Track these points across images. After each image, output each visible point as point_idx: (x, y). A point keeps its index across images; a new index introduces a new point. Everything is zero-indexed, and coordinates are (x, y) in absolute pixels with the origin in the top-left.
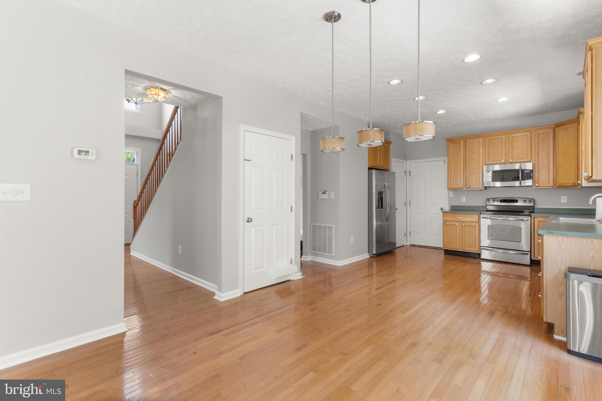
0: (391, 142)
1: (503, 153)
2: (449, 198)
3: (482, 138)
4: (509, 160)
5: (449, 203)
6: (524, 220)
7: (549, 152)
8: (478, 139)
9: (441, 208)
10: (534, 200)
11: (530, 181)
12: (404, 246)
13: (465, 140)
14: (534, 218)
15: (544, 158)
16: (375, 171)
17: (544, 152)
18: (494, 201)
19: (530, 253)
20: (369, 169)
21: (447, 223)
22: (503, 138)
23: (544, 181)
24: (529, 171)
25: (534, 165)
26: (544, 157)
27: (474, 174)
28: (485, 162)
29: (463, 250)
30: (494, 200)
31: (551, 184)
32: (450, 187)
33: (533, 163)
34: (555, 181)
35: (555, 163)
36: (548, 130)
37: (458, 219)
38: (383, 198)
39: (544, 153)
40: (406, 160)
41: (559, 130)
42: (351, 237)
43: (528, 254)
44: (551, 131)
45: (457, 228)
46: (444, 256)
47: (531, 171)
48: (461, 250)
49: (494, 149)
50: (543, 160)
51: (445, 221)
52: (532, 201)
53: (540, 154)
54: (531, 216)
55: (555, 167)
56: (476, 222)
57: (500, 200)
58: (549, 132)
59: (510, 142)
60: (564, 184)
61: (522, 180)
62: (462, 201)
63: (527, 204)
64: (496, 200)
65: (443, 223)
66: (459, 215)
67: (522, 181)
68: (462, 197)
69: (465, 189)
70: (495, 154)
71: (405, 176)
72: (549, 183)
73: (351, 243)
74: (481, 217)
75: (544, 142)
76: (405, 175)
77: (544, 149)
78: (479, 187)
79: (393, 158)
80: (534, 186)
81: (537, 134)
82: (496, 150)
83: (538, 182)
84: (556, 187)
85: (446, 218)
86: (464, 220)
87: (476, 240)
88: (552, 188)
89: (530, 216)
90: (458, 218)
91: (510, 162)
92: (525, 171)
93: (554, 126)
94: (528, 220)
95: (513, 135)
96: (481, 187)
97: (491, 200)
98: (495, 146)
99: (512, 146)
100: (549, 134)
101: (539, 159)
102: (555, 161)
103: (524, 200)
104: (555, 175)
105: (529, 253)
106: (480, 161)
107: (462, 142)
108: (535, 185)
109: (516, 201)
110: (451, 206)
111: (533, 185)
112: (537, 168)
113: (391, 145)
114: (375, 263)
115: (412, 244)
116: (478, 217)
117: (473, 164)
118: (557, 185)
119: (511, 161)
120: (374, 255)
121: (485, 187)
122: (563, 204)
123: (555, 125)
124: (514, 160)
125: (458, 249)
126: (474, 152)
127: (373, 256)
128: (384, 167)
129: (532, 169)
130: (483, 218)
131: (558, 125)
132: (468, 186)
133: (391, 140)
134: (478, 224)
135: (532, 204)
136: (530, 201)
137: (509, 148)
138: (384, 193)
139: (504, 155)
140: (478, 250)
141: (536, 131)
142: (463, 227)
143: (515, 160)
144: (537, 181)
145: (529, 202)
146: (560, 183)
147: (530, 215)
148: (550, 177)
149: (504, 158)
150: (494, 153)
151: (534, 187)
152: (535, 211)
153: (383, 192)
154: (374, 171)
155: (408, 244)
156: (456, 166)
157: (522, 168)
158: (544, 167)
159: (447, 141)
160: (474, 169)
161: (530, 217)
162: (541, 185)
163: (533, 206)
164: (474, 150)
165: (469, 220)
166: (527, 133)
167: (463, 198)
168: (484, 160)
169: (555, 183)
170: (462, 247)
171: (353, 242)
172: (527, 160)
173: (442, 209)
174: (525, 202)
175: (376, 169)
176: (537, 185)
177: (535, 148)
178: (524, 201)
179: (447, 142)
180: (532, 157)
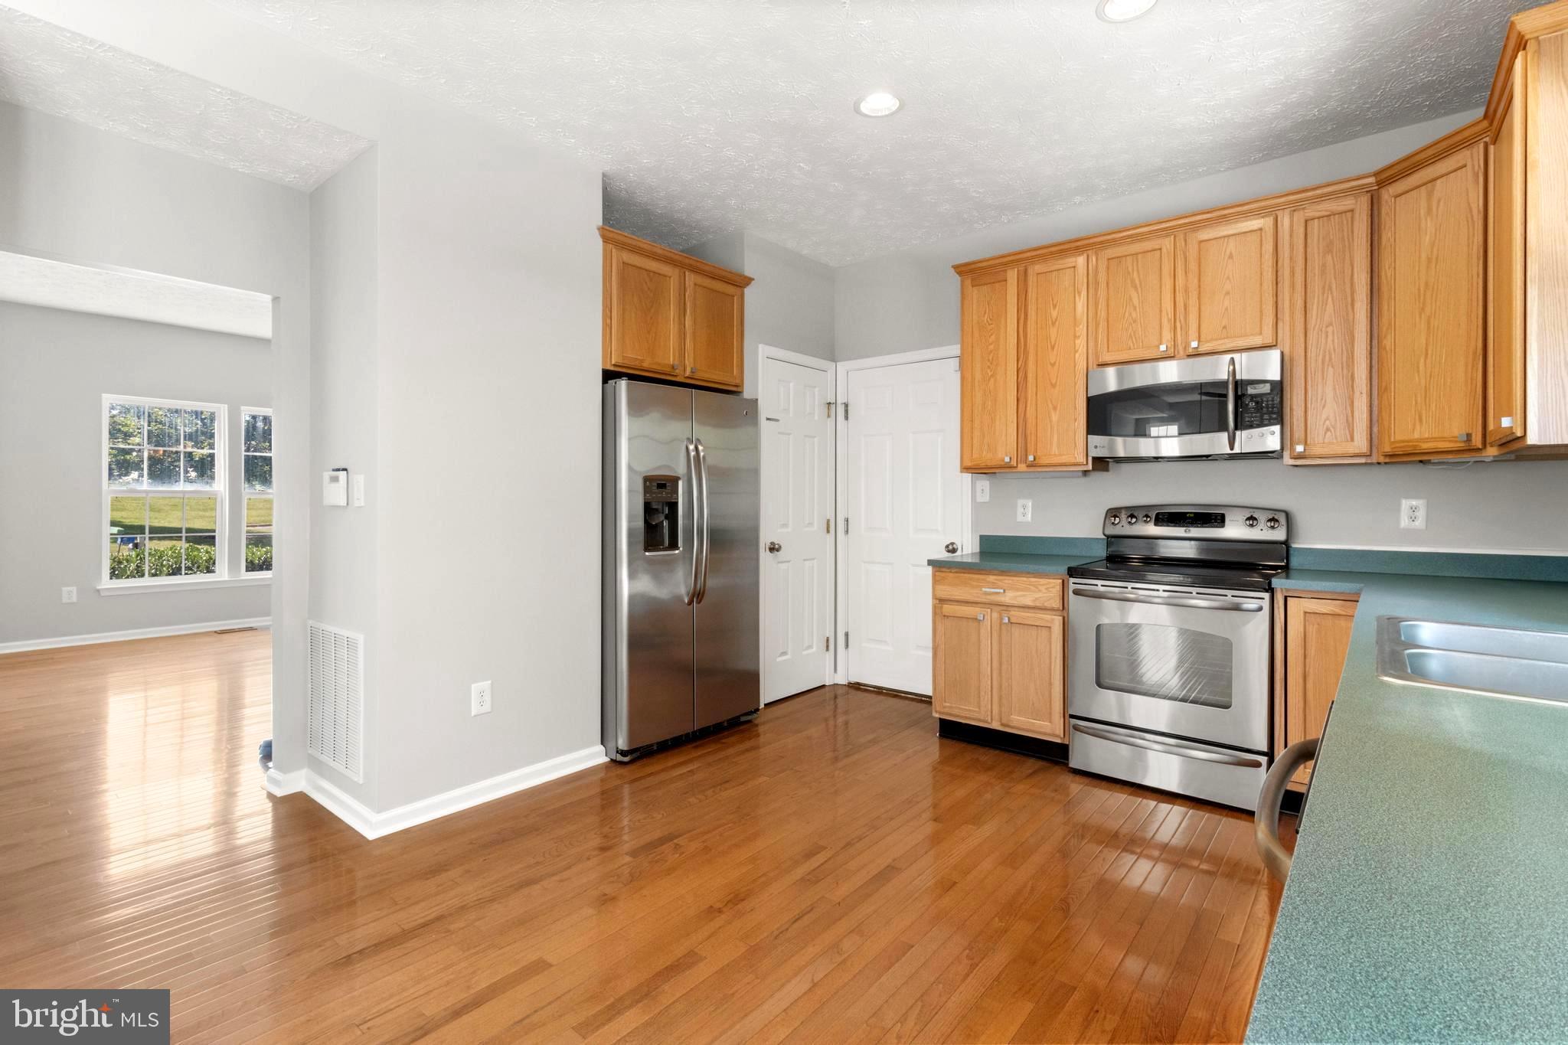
0: (748, 281)
1: (1164, 313)
2: (976, 506)
3: (1085, 255)
4: (1187, 345)
5: (976, 523)
6: (1245, 606)
7: (1349, 300)
8: (1070, 261)
9: (947, 547)
10: (1288, 515)
11: (1273, 433)
12: (823, 686)
13: (1022, 269)
14: (1286, 598)
15: (1330, 329)
16: (628, 386)
17: (1330, 299)
18: (1134, 520)
19: (1266, 758)
20: (608, 376)
21: (948, 609)
22: (1164, 250)
23: (1328, 430)
24: (1266, 388)
25: (1286, 358)
26: (1331, 324)
27: (1055, 408)
28: (1097, 357)
29: (1002, 725)
30: (1132, 516)
31: (1360, 444)
32: (968, 464)
33: (1282, 354)
34: (1375, 430)
35: (1375, 350)
36: (1348, 203)
37: (986, 593)
38: (676, 504)
39: (1330, 308)
40: (833, 359)
41: (1396, 197)
42: (475, 688)
43: (1258, 765)
44: (1362, 205)
45: (982, 631)
46: (941, 746)
47: (1278, 387)
48: (995, 726)
49: (1131, 299)
50: (1327, 336)
51: (940, 602)
52: (1282, 519)
53: (1314, 312)
54: (1270, 590)
55: (1375, 370)
56: (1053, 610)
57: (1157, 515)
58: (1352, 211)
59: (1193, 266)
60: (1418, 440)
61: (1236, 428)
62: (1020, 518)
63: (1261, 533)
64: (1140, 514)
65: (935, 608)
66: (991, 578)
67: (1238, 433)
68: (1020, 502)
69: (1022, 467)
70: (1135, 321)
71: (830, 422)
72: (1352, 439)
73: (473, 714)
74: (1072, 587)
75: (1329, 258)
76: (829, 416)
77: (1330, 288)
78: (1073, 461)
79: (761, 346)
80: (1286, 454)
81: (1303, 221)
82: (1136, 301)
83: (1303, 436)
84: (1382, 460)
85: (946, 591)
86: (1009, 598)
87: (1050, 684)
88: (1363, 460)
89: (1267, 591)
90: (984, 589)
91: (1190, 351)
92: (1251, 391)
93: (1372, 180)
94: (1260, 609)
95: (1205, 235)
96: (1081, 459)
97: (1123, 516)
98: (1136, 288)
99: (1199, 281)
100: (1352, 218)
101: (1310, 335)
102: (1375, 342)
103: (1249, 516)
104: (1375, 403)
105: (1264, 760)
106: (1076, 352)
107: (1012, 275)
108: (1292, 449)
109: (1219, 520)
110: (981, 537)
111: (1282, 449)
112: (1299, 371)
113: (747, 291)
114: (626, 790)
115: (854, 680)
116: (1059, 588)
117: (1053, 365)
118: (1387, 449)
119: (1194, 344)
120: (623, 753)
121: (1095, 459)
122: (1410, 535)
123: (1376, 174)
124: (1207, 342)
125: (987, 722)
126: (1054, 314)
127: (619, 758)
128: (698, 375)
129: (1277, 378)
130: (1076, 592)
131: (1386, 177)
132: (1031, 458)
133: (748, 273)
134: (1061, 618)
135: (1279, 535)
136: (1276, 517)
137: (1186, 291)
138: (680, 483)
139: (1169, 320)
140: (1057, 732)
141: (1294, 211)
142: (1003, 627)
143: (1212, 340)
144: (1299, 433)
145: (1269, 524)
146: (1399, 437)
147: (1270, 584)
148: (1356, 414)
149: (1167, 335)
150: (1130, 314)
151: (1287, 460)
152: (1295, 562)
153: (676, 479)
154: (623, 384)
155: (841, 679)
156: (992, 376)
157: (1238, 377)
158: (1330, 369)
159: (960, 273)
160: (1054, 386)
161: (1266, 596)
162: (1317, 450)
163: (1286, 543)
164: (1055, 306)
165: (1028, 601)
166: (1255, 224)
167: (1024, 507)
168: (1091, 344)
169: (1375, 441)
170: (1000, 713)
171: (487, 707)
172: (1258, 341)
173: (951, 547)
174: (1252, 526)
175: (632, 377)
176: (1300, 448)
177: (1293, 286)
178: (1248, 519)
179: (958, 278)
180: (1280, 324)
